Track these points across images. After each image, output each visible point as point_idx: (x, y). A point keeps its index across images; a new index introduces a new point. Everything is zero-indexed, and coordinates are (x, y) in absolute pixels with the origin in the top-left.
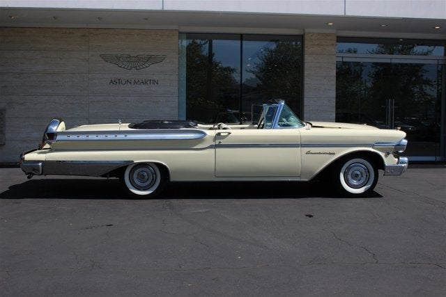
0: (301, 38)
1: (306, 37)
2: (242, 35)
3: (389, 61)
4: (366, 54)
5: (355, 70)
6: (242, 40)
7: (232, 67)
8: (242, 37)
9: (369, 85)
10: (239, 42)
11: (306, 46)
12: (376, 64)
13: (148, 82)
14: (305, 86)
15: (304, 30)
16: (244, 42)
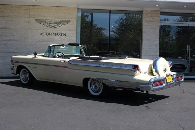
0: (141, 13)
1: (144, 12)
2: (110, 10)
3: (187, 25)
4: (174, 21)
5: (167, 30)
6: (110, 13)
7: (104, 27)
8: (110, 12)
9: (174, 38)
10: (109, 14)
11: (144, 16)
12: (178, 27)
13: (61, 35)
14: (143, 38)
15: (143, 8)
16: (111, 14)
